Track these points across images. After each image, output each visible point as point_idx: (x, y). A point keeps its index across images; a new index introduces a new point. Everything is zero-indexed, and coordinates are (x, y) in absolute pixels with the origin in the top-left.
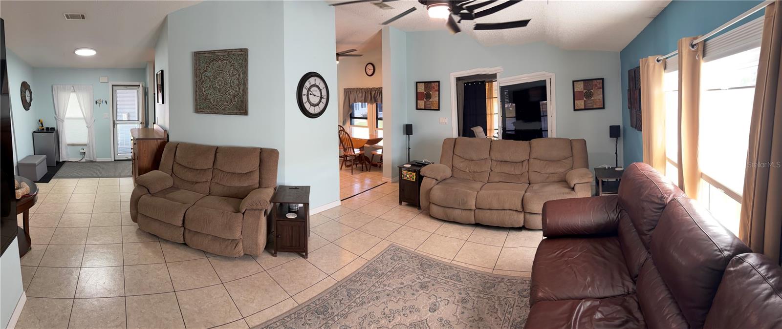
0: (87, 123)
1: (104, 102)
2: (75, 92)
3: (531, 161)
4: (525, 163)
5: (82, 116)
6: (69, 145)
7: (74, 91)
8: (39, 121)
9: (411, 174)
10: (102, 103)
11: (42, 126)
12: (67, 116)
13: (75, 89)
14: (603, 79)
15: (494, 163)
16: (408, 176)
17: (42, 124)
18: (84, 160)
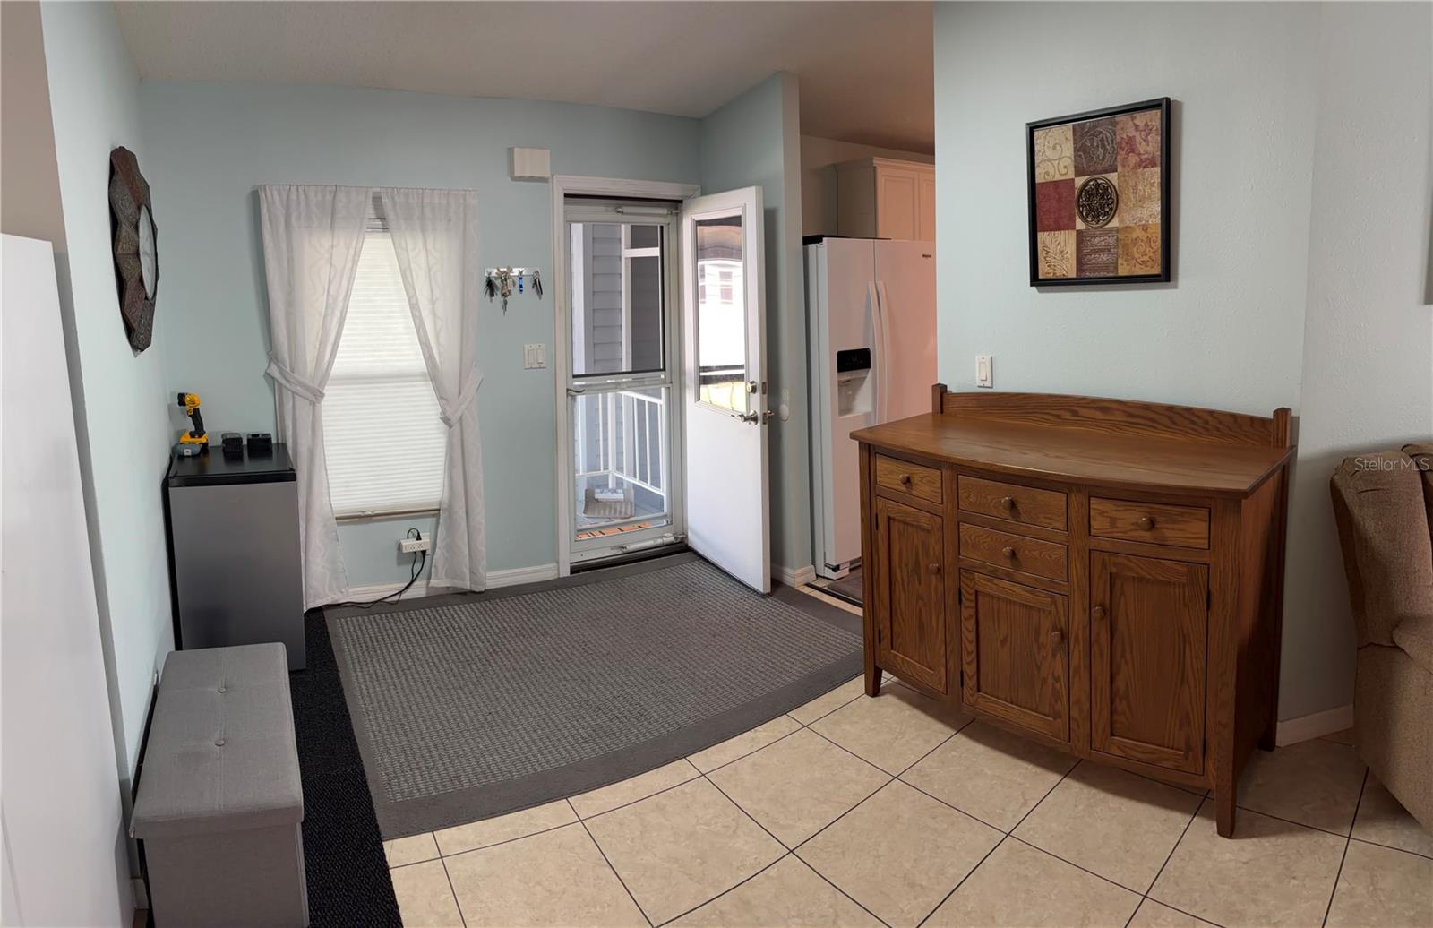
0: (442, 396)
1: (527, 284)
2: (385, 229)
5: (419, 364)
6: (343, 519)
7: (383, 222)
8: (182, 399)
10: (515, 290)
11: (199, 430)
12: (341, 365)
13: (391, 215)
17: (196, 416)
18: (418, 591)
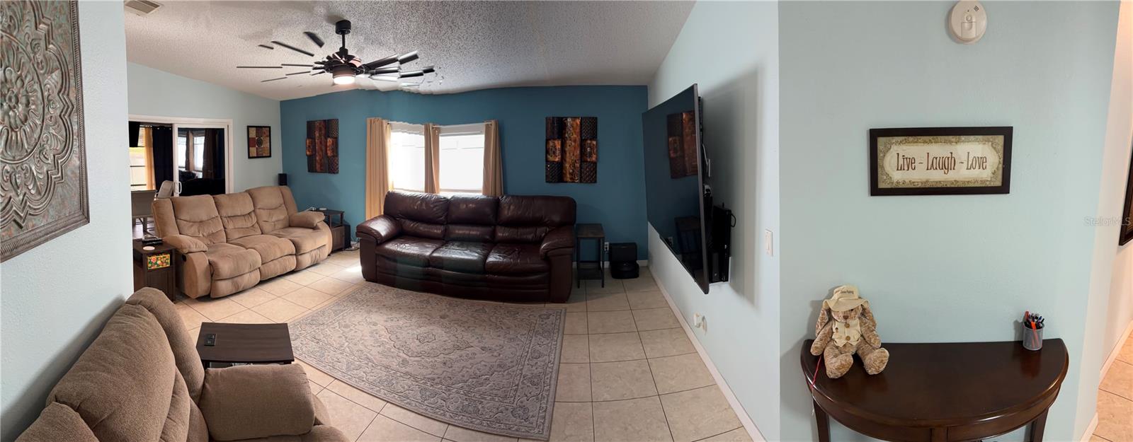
3: (258, 211)
4: (253, 214)
9: (164, 257)
14: (270, 127)
15: (225, 220)
16: (159, 262)
